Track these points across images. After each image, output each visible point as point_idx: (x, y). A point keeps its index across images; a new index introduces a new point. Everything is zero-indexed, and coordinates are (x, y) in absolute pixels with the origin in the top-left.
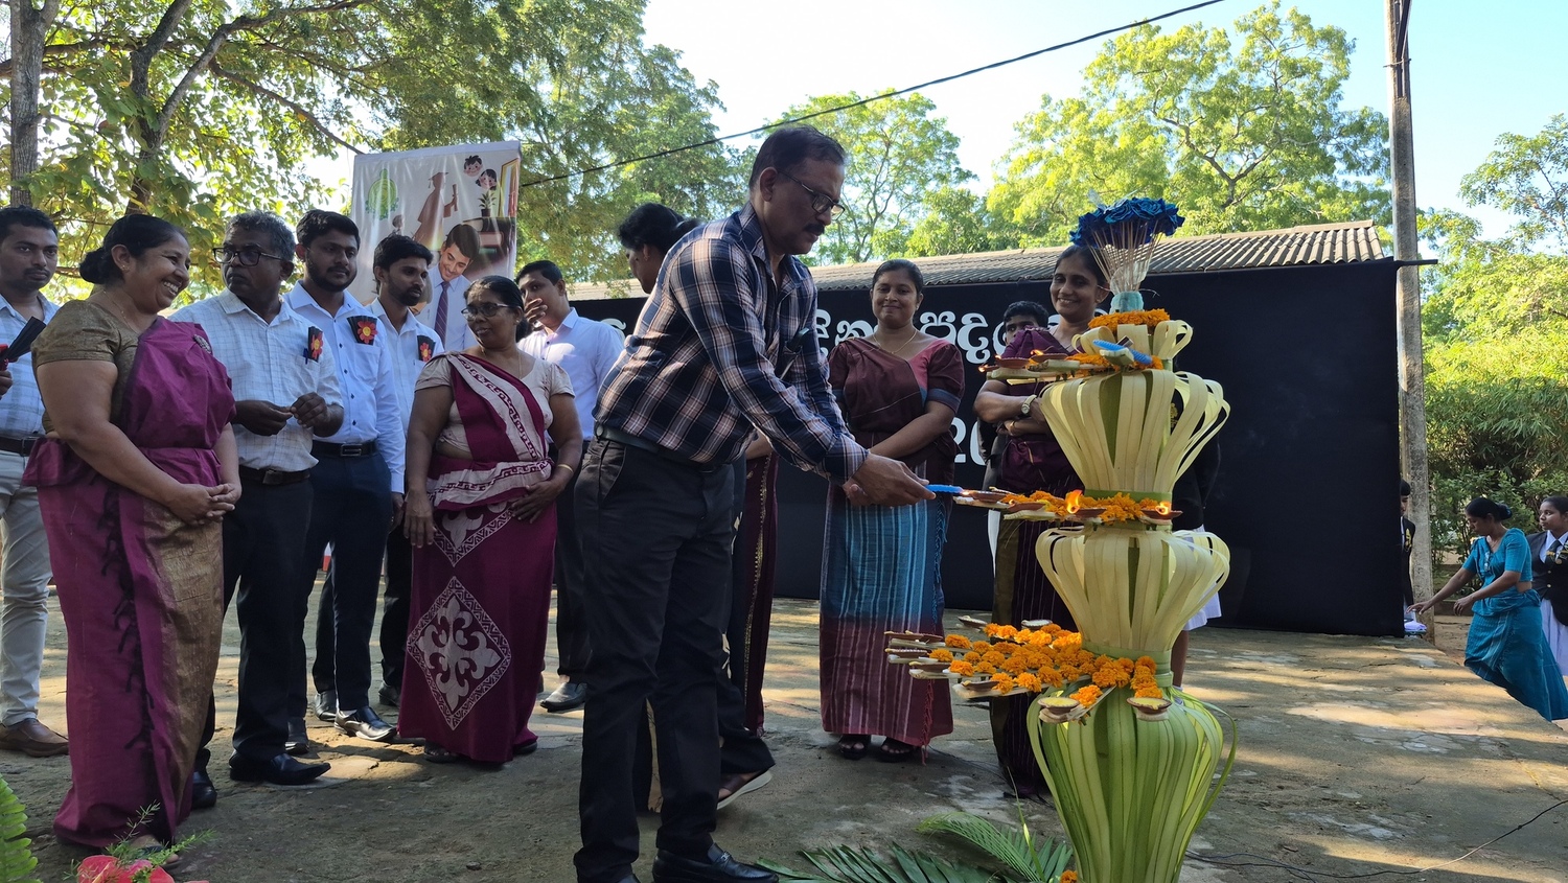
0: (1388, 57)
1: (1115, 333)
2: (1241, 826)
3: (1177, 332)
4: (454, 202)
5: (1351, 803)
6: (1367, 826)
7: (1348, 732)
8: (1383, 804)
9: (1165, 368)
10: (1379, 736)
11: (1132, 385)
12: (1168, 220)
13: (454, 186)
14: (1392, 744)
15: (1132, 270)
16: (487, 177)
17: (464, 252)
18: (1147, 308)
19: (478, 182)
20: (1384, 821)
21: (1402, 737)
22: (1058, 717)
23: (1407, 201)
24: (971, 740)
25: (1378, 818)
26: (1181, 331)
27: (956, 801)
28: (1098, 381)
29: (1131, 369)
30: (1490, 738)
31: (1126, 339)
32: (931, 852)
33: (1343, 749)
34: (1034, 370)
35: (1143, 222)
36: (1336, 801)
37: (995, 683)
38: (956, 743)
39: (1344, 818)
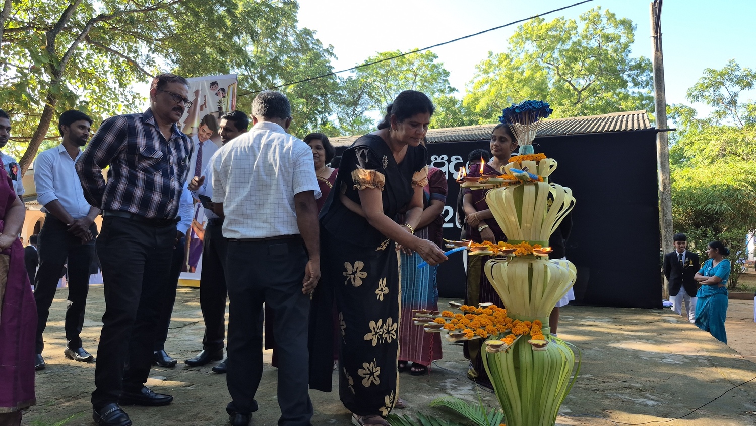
0: (651, 32)
1: (521, 165)
2: (585, 401)
3: (550, 164)
4: (205, 104)
5: (637, 389)
6: (645, 400)
7: (636, 354)
8: (652, 389)
9: (544, 181)
10: (651, 356)
11: (529, 190)
12: (545, 111)
13: (205, 96)
14: (656, 360)
15: (528, 135)
16: (221, 92)
17: (210, 128)
18: (536, 152)
19: (216, 94)
20: (653, 397)
21: (661, 356)
22: (495, 350)
23: (661, 101)
24: (456, 362)
25: (650, 396)
26: (552, 163)
27: (449, 391)
28: (512, 188)
29: (528, 182)
30: (703, 356)
31: (526, 168)
32: (437, 416)
33: (634, 363)
34: (482, 183)
35: (533, 112)
36: (630, 388)
37: (465, 334)
38: (449, 363)
39: (635, 396)
